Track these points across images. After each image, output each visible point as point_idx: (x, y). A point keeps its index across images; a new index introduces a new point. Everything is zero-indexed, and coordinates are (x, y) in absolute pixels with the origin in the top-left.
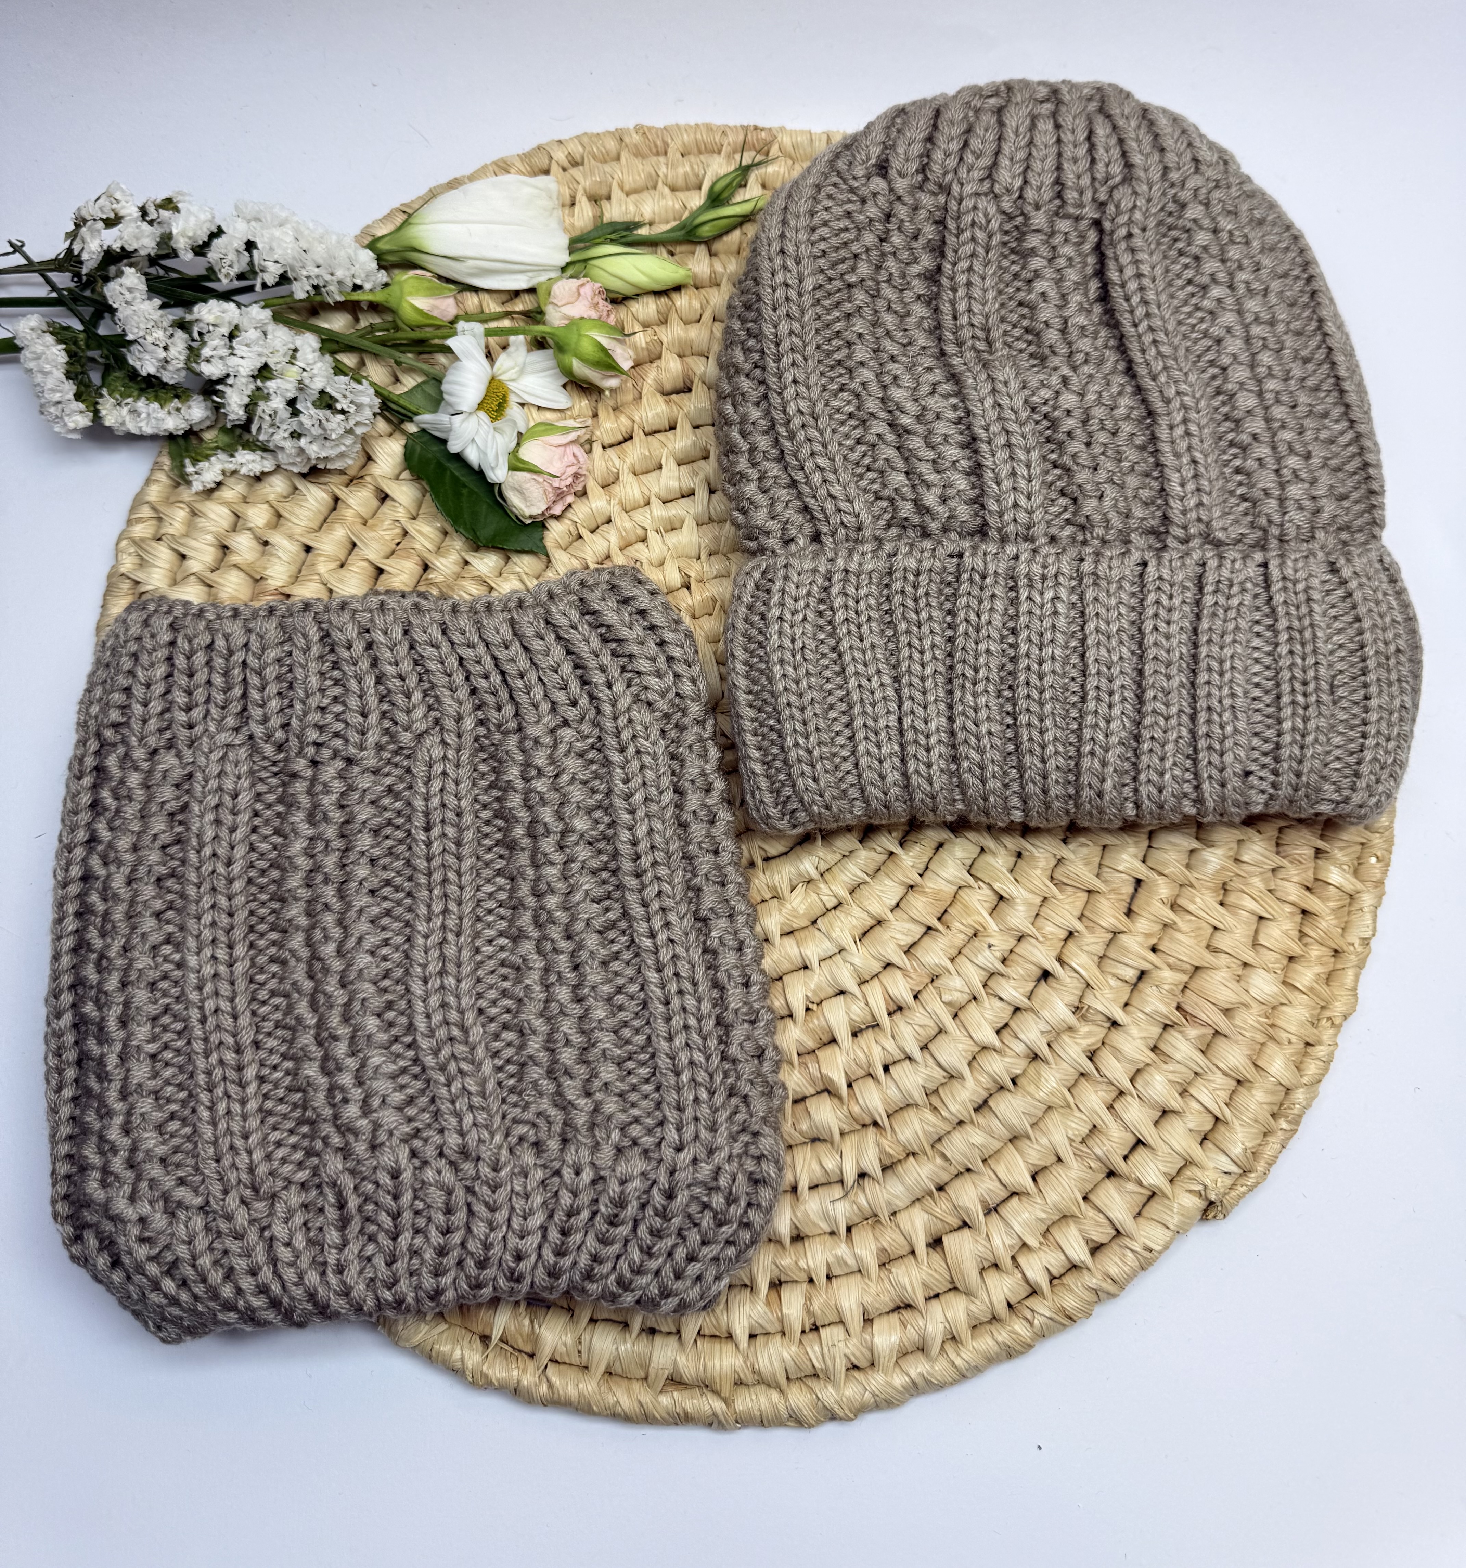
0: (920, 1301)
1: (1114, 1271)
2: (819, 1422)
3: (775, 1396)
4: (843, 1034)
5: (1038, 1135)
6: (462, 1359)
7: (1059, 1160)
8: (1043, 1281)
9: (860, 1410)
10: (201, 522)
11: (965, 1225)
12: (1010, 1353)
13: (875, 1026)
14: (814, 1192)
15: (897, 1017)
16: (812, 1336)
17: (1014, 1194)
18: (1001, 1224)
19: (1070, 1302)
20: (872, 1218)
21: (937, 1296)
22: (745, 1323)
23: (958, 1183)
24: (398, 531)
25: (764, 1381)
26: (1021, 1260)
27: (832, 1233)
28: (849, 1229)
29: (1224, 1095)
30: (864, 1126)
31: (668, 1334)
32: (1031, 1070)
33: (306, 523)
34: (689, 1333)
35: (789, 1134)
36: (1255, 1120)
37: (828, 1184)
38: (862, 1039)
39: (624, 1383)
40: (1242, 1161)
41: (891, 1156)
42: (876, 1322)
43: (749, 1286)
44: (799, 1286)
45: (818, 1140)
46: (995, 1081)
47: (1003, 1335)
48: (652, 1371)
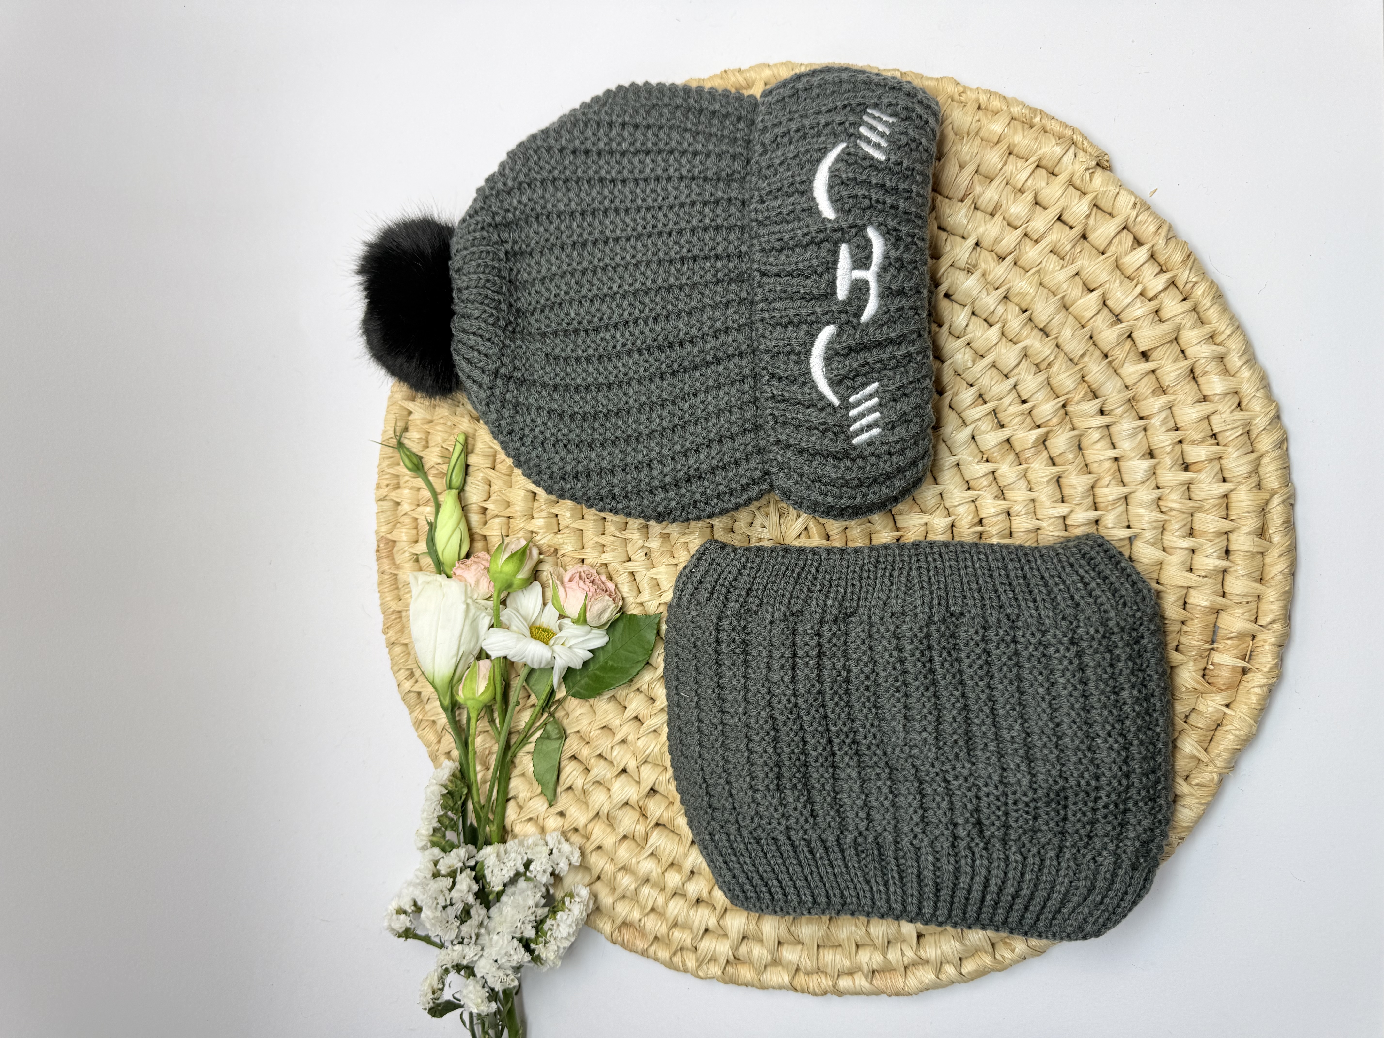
0: (1188, 363)
1: (1152, 229)
2: (1282, 427)
3: (1265, 461)
4: (1002, 435)
5: (1061, 290)
6: (1260, 686)
7: (1077, 274)
8: (1164, 278)
9: (1270, 397)
10: (681, 919)
11: (1130, 336)
12: (1219, 296)
13: (994, 412)
14: (1117, 446)
15: (986, 397)
16: (1220, 437)
17: (1104, 304)
18: (1127, 310)
19: (1177, 257)
20: (1131, 402)
21: (1183, 351)
22: (1214, 486)
23: (1101, 344)
25: (1256, 470)
26: (1151, 294)
27: (1145, 430)
28: (1141, 418)
29: (1020, 163)
30: (1066, 414)
31: (1228, 540)
32: (1016, 300)
33: (675, 844)
34: (1226, 525)
35: (1078, 466)
36: (1036, 139)
37: (1110, 435)
38: (1005, 421)
39: (1267, 569)
40: (1065, 146)
41: (1086, 393)
42: (1206, 393)
43: (1188, 486)
44: (1185, 450)
45: (1079, 445)
46: (1026, 324)
47: (1206, 302)
48: (1256, 549)
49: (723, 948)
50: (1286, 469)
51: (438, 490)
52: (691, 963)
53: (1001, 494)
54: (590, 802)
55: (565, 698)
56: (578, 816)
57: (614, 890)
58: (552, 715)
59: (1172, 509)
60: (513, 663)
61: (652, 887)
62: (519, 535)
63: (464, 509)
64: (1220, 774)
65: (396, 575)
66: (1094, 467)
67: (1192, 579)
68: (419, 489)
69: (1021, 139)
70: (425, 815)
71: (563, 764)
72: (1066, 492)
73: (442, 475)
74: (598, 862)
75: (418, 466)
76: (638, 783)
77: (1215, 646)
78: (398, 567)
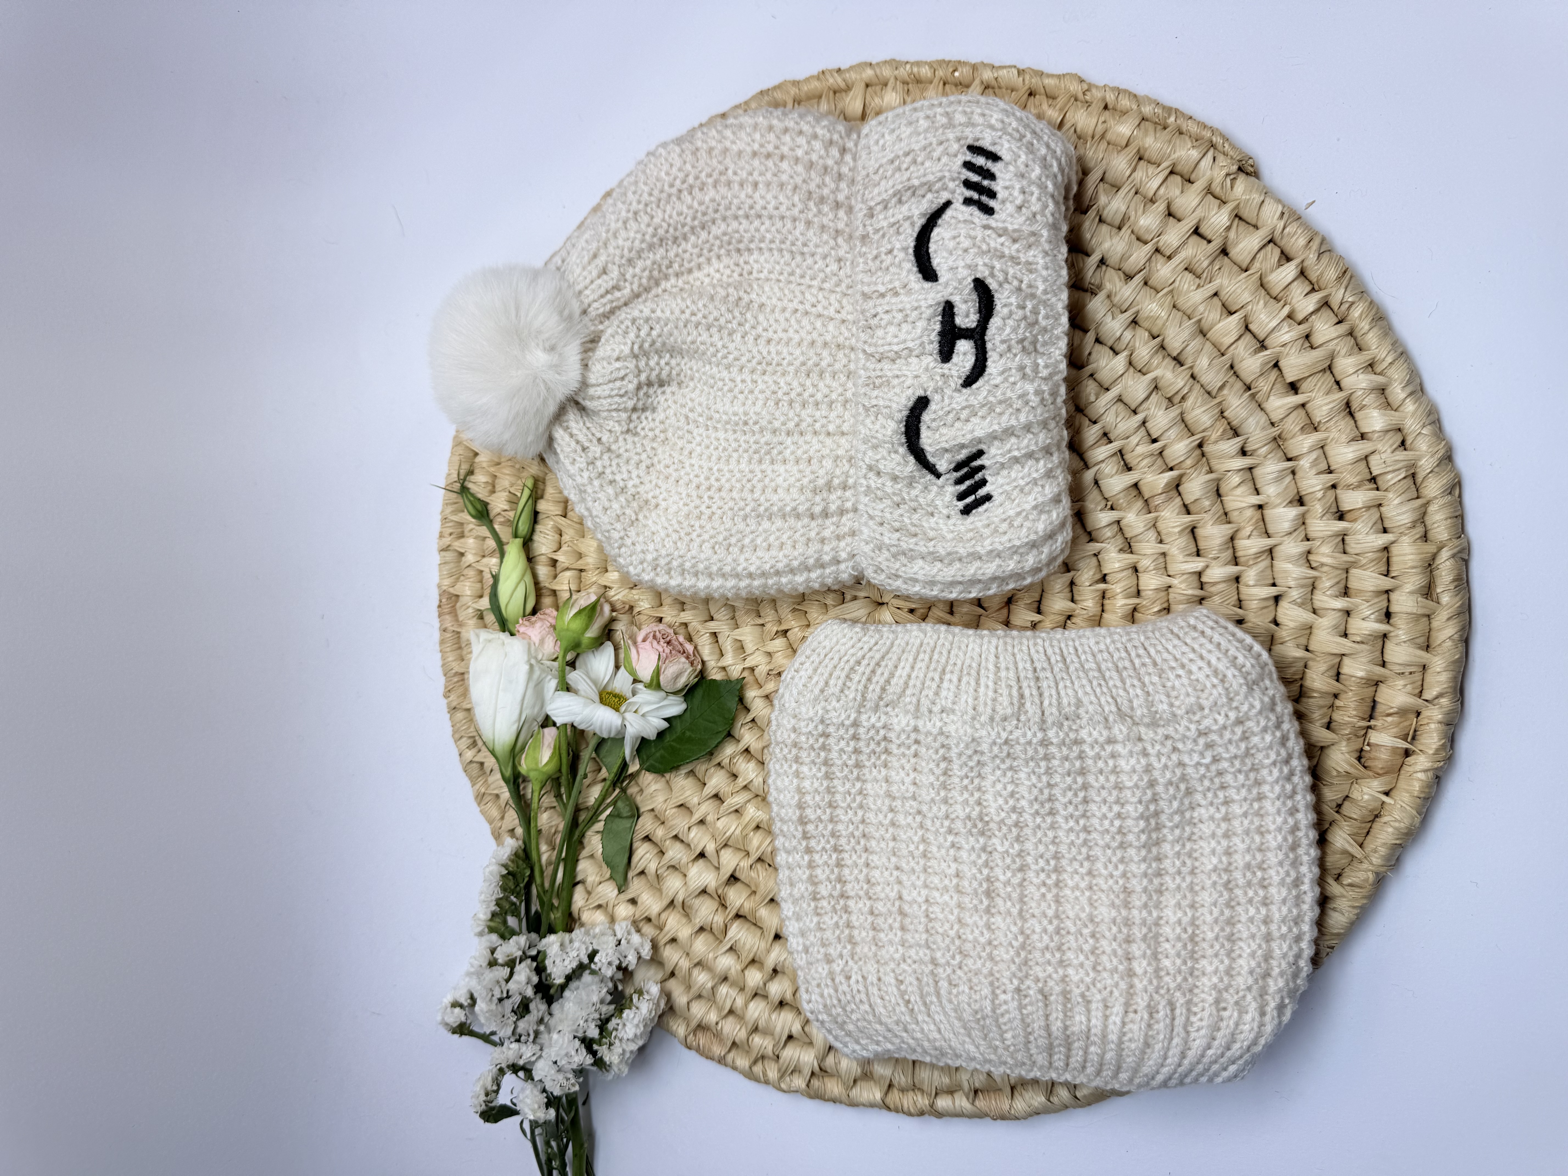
0: (1342, 395)
1: (1302, 241)
2: (1453, 468)
3: (1433, 508)
4: (1129, 479)
5: (1197, 313)
6: (1425, 771)
7: (1216, 294)
8: (1316, 297)
9: (1439, 434)
10: (762, 1024)
11: (1276, 365)
12: (1379, 318)
13: (1121, 452)
14: (1260, 491)
15: (1112, 436)
16: (1380, 481)
17: (1247, 328)
18: (1273, 336)
19: (1331, 274)
20: (1278, 441)
21: (1338, 383)
22: (1372, 537)
23: (1243, 374)
24: (759, 866)
25: (1421, 519)
26: (1300, 316)
27: (1293, 473)
28: (1289, 460)
29: (1151, 169)
30: (1203, 455)
31: (1389, 600)
32: (1146, 324)
33: (757, 939)
34: (1386, 583)
35: (1215, 514)
36: (1170, 142)
37: (1253, 480)
38: (1132, 463)
39: (1433, 633)
40: (1203, 149)
41: (1225, 431)
42: (1364, 430)
43: (1343, 538)
44: (1339, 496)
45: (1217, 491)
46: (1157, 352)
47: (1364, 325)
48: (1421, 611)
49: (808, 1058)
50: (1459, 520)
51: (504, 540)
52: (773, 1073)
53: (1128, 547)
54: (664, 888)
55: (638, 773)
56: (651, 904)
57: (689, 987)
58: (624, 790)
59: (1322, 565)
60: (583, 731)
61: (731, 986)
62: (591, 590)
63: (530, 560)
64: (1377, 874)
65: (458, 633)
66: (1234, 516)
67: (1345, 645)
68: (484, 538)
69: (1153, 143)
70: (483, 897)
71: (635, 845)
72: (1202, 545)
73: (509, 522)
74: (671, 955)
75: (483, 513)
76: (718, 868)
77: (1372, 723)
78: (461, 625)
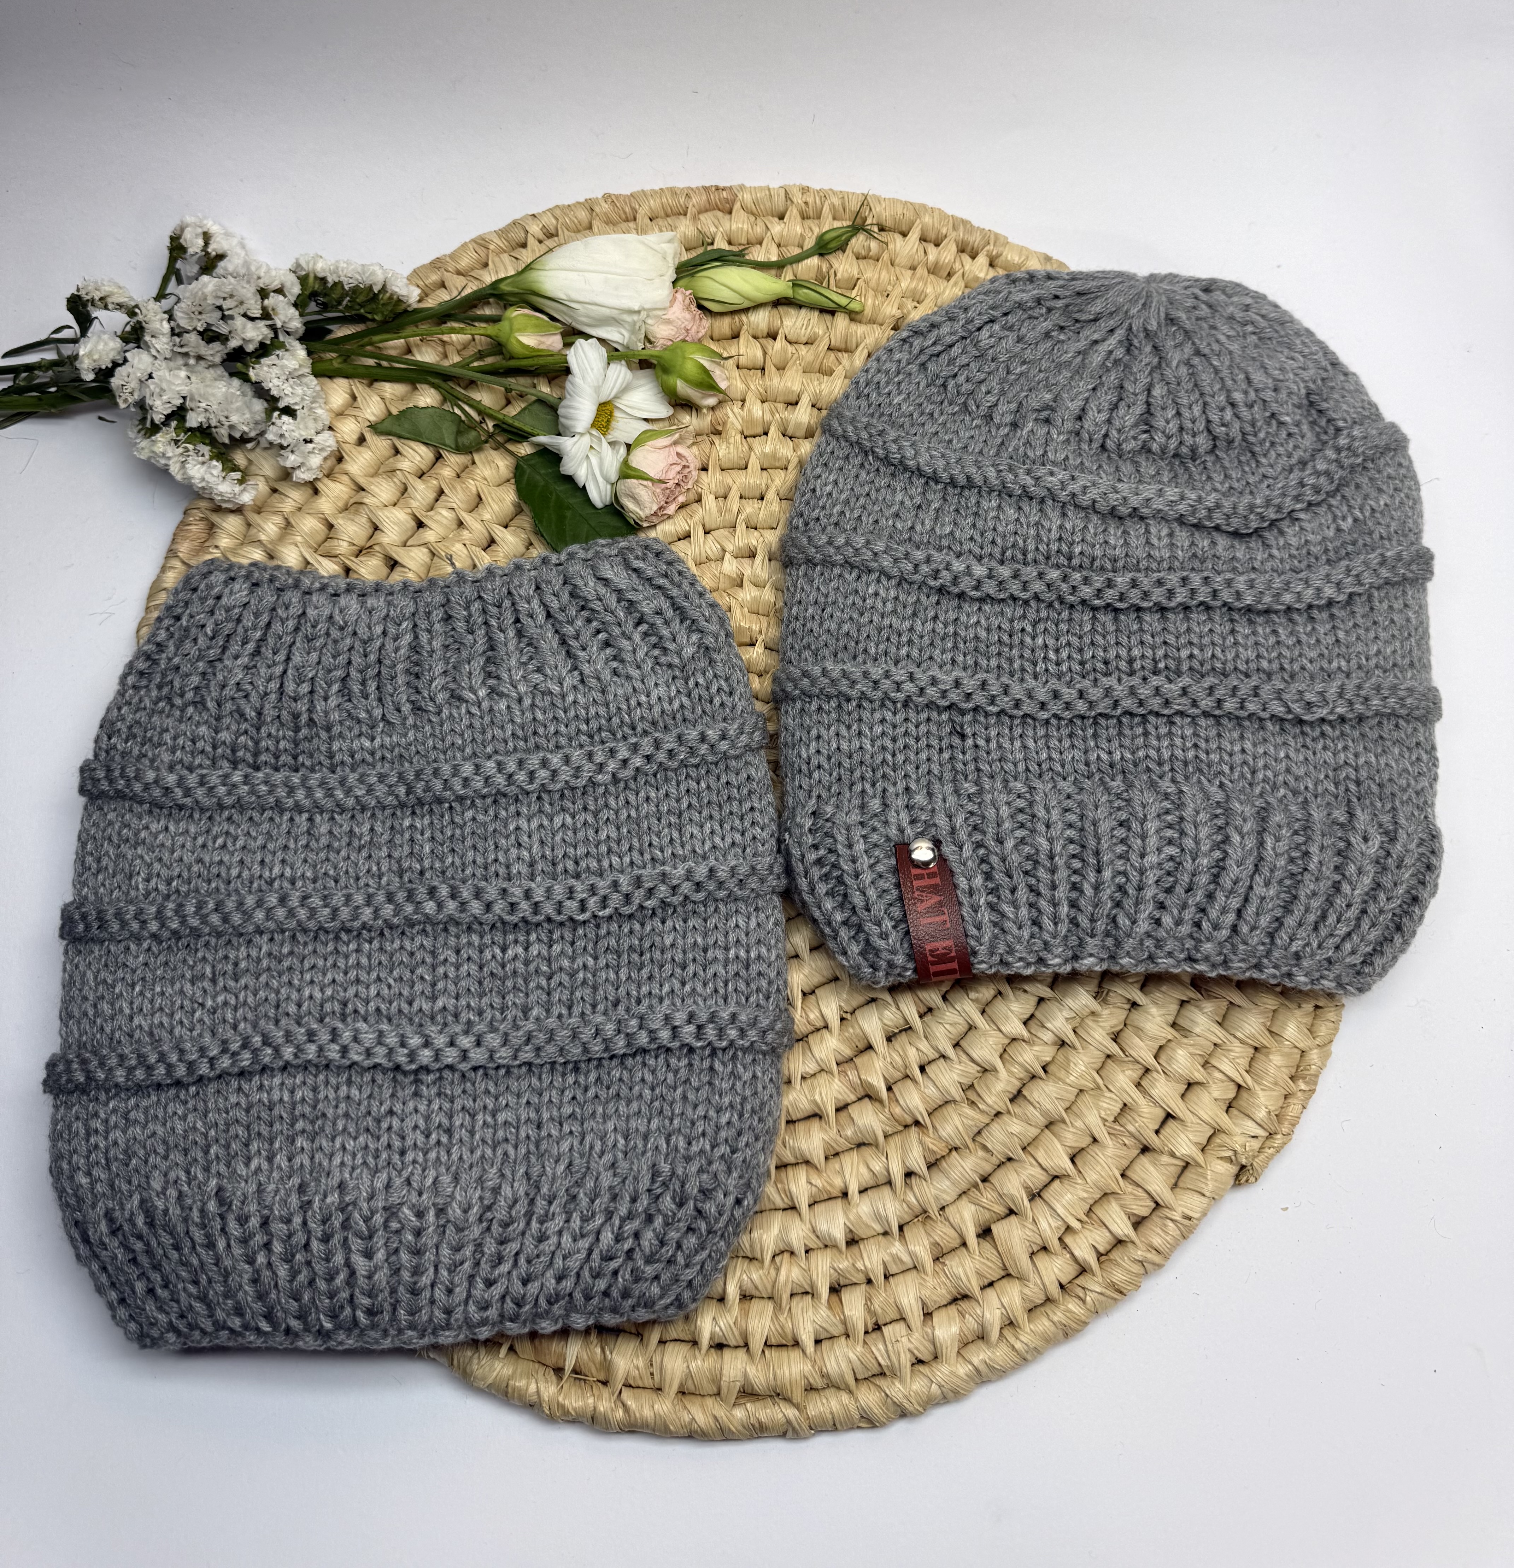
0: (977, 1291)
1: (1157, 1241)
2: (890, 1419)
3: (845, 1397)
4: (878, 1039)
5: (1073, 1118)
6: (538, 1392)
7: (1095, 1140)
8: (1091, 1259)
9: (930, 1403)
11: (1011, 1212)
12: (1066, 1332)
13: (908, 1029)
14: (864, 1195)
15: (928, 1018)
16: (874, 1335)
17: (1055, 1177)
18: (1046, 1209)
19: (1118, 1276)
20: (923, 1215)
21: (991, 1284)
22: (810, 1328)
23: (1000, 1173)
25: (832, 1384)
26: (1068, 1240)
27: (885, 1234)
28: (901, 1228)
29: (1244, 1062)
30: (907, 1127)
31: (736, 1347)
32: (1060, 1057)
34: (757, 1344)
35: (835, 1141)
36: (1276, 1084)
37: (877, 1186)
38: (896, 1043)
39: (698, 1401)
40: (1267, 1123)
41: (934, 1152)
42: (936, 1316)
43: (810, 1292)
44: (858, 1288)
45: (864, 1144)
46: (1027, 1071)
47: (1059, 1316)
48: (724, 1385)
50: (831, 1426)
54: (379, 479)
55: (513, 454)
56: (359, 463)
59: (778, 1270)
63: (771, 305)
65: (685, 214)
66: (835, 1164)
68: (801, 244)
69: (1275, 1064)
72: (801, 1127)
73: (820, 277)
76: (404, 545)
77: (593, 1332)
78: (695, 218)
